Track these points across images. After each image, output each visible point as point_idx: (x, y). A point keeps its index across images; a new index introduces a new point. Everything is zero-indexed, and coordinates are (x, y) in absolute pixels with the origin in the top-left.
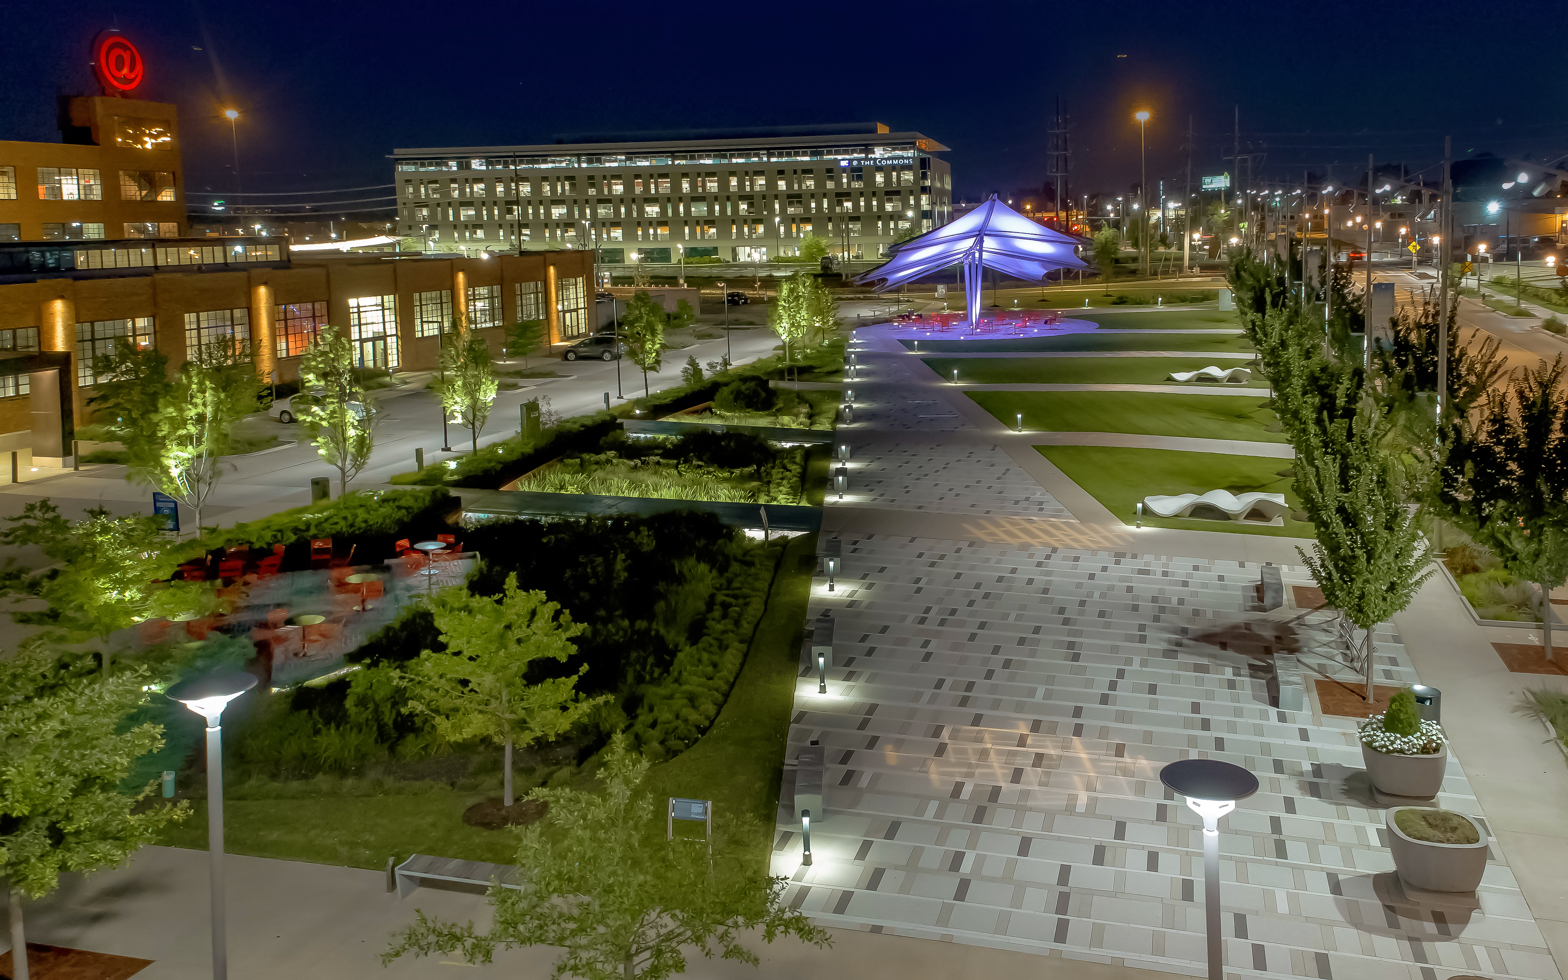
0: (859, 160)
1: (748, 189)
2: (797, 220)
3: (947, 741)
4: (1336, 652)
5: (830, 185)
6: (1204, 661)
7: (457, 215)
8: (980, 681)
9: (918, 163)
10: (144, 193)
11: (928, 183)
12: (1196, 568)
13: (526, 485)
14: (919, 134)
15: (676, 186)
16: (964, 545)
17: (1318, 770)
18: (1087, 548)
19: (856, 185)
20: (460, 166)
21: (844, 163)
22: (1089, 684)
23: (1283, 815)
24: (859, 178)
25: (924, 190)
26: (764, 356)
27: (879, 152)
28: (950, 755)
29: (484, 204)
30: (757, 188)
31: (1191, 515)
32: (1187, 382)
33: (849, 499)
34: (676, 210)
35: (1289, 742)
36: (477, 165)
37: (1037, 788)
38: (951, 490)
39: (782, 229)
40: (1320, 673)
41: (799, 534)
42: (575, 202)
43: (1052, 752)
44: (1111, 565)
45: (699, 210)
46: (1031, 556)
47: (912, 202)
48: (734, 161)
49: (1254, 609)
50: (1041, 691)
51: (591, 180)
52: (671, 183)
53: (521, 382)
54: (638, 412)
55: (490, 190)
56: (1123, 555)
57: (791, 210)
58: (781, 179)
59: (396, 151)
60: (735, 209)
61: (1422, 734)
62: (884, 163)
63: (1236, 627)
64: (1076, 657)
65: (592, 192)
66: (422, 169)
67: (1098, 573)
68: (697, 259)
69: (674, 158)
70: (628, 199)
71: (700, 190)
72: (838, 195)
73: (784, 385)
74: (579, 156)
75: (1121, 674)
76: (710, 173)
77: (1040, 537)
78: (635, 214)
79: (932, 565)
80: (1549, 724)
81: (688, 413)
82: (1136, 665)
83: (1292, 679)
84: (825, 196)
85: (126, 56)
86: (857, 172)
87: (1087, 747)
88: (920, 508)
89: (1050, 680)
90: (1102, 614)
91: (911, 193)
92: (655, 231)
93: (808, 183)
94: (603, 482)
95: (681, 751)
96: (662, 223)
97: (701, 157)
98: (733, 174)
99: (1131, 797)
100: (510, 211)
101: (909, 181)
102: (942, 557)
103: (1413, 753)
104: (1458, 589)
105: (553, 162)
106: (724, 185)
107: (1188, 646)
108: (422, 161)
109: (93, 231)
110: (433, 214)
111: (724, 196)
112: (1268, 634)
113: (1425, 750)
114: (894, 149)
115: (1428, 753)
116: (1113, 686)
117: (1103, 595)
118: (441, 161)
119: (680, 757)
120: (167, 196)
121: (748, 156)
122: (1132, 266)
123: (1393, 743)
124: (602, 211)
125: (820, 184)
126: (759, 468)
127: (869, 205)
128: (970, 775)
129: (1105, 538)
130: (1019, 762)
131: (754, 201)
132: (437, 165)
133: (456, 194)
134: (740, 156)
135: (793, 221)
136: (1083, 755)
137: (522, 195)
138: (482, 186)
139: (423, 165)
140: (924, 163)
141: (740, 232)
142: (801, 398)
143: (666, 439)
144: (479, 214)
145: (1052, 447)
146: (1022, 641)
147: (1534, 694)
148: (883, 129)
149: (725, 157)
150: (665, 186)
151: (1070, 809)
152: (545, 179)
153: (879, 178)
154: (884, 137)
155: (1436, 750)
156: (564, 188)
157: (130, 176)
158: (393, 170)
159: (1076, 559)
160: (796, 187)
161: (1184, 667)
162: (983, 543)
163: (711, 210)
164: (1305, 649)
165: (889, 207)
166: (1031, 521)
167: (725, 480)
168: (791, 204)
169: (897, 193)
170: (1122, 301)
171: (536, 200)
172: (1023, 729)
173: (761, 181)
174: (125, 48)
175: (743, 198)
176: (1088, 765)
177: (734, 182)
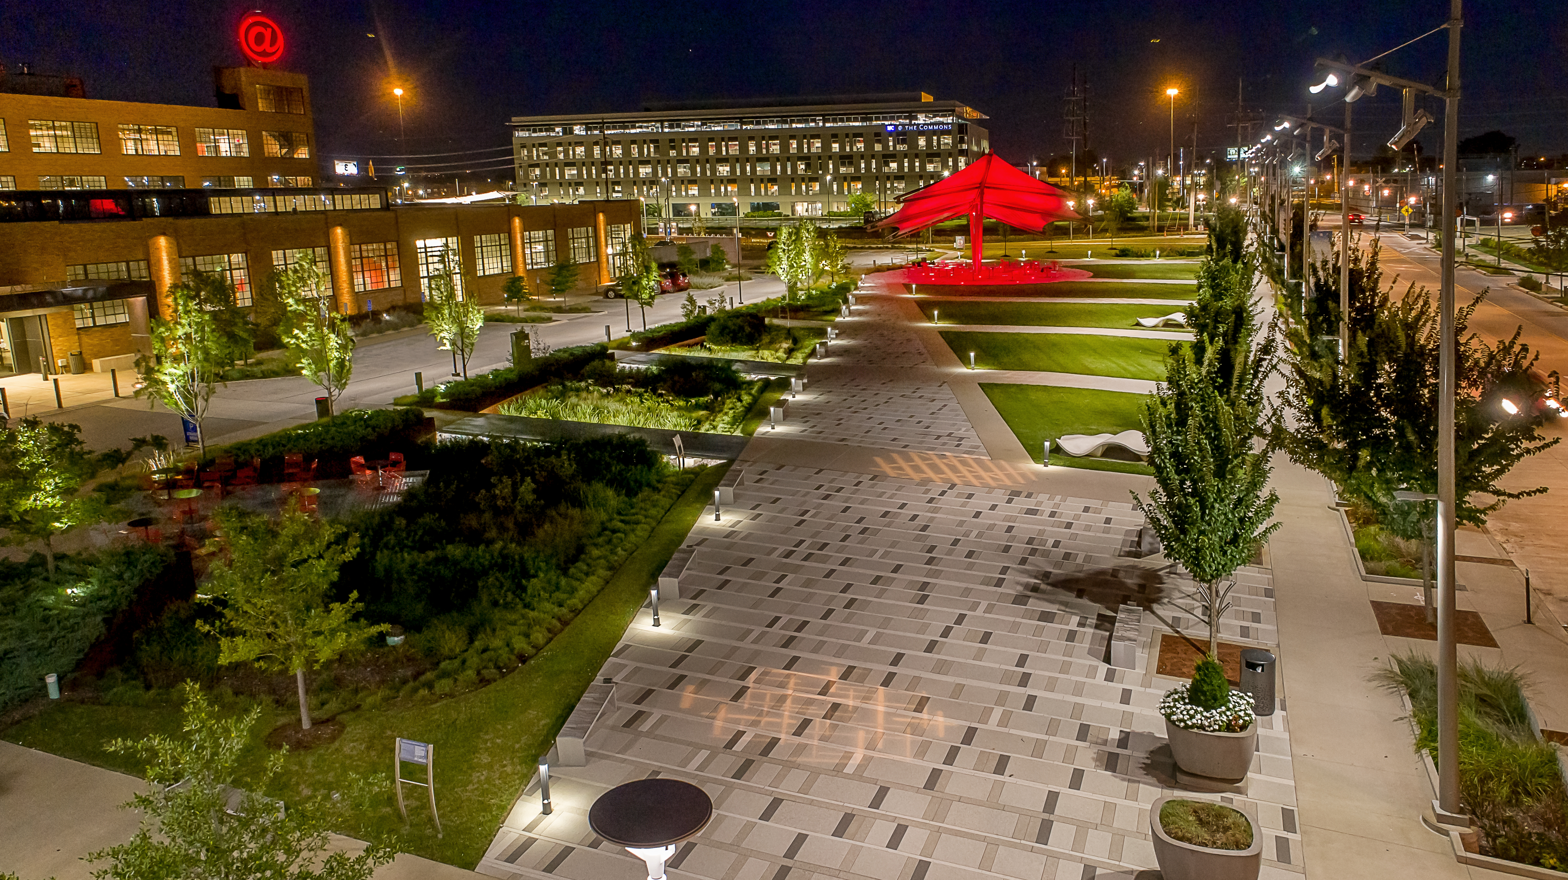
0: (904, 125)
1: (806, 151)
2: (849, 179)
3: (751, 685)
4: (1197, 604)
5: (878, 147)
6: (1053, 608)
7: (562, 174)
8: (816, 622)
9: (956, 128)
10: (284, 151)
11: (965, 147)
12: (1086, 509)
13: (506, 409)
14: (958, 103)
15: (744, 148)
16: (866, 479)
17: (1123, 741)
18: (985, 485)
19: (901, 147)
20: (565, 132)
21: (890, 128)
22: (923, 629)
23: (1065, 791)
24: (904, 142)
25: (962, 153)
26: (772, 297)
27: (921, 119)
28: (746, 702)
29: (584, 164)
30: (813, 150)
31: (1103, 455)
32: (1155, 327)
33: (780, 429)
34: (743, 170)
35: (1106, 705)
36: (578, 130)
37: (816, 742)
38: (881, 423)
39: (835, 187)
40: (1171, 627)
41: (719, 462)
42: (659, 162)
43: (851, 703)
44: (1002, 504)
45: (763, 169)
46: (927, 492)
47: (951, 164)
48: (794, 126)
49: (1129, 554)
50: (871, 633)
51: (673, 142)
52: (739, 145)
53: (555, 316)
54: (634, 344)
55: (589, 152)
56: (1017, 494)
57: (843, 170)
58: (835, 142)
59: (514, 119)
60: (794, 169)
61: (1228, 709)
62: (926, 128)
63: (1102, 572)
64: (922, 600)
65: (673, 153)
66: (534, 135)
67: (986, 511)
68: (761, 213)
69: (743, 123)
70: (703, 159)
71: (764, 151)
72: (884, 156)
73: (776, 321)
74: (662, 122)
75: (960, 619)
76: (773, 136)
77: (943, 473)
78: (708, 173)
79: (826, 497)
80: (1407, 698)
81: (679, 347)
82: (979, 612)
83: (1127, 634)
84: (873, 157)
85: (268, 34)
86: (902, 136)
87: (889, 699)
88: (843, 440)
89: (886, 623)
90: (970, 554)
91: (950, 155)
92: (726, 189)
93: (859, 145)
94: (574, 407)
95: (495, 681)
96: (731, 181)
97: (765, 123)
98: (793, 137)
99: (909, 760)
100: (605, 171)
101: (948, 144)
102: (839, 490)
103: (1214, 730)
104: (1353, 540)
105: (641, 127)
106: (785, 147)
107: (1044, 592)
108: (535, 128)
109: (244, 182)
110: (543, 173)
111: (785, 157)
112: (1131, 582)
113: (1229, 727)
114: (935, 116)
115: (1234, 731)
116: (946, 633)
117: (980, 535)
118: (550, 128)
119: (492, 686)
120: (303, 153)
121: (806, 121)
122: (1145, 223)
123: (1192, 717)
124: (682, 170)
125: (869, 146)
126: (716, 398)
127: (912, 166)
128: (755, 724)
129: (1009, 476)
130: (812, 712)
131: (812, 161)
132: (546, 130)
133: (561, 156)
134: (799, 122)
135: (845, 179)
136: (881, 708)
137: (615, 156)
138: (583, 149)
139: (535, 131)
140: (962, 129)
141: (798, 188)
142: (789, 333)
143: (647, 369)
144: (580, 173)
145: (996, 385)
146: (877, 580)
147: (1400, 662)
148: (927, 98)
149: (786, 122)
150: (734, 149)
151: (838, 770)
152: (634, 142)
153: (922, 142)
154: (927, 104)
155: (1243, 728)
156: (650, 150)
157: (274, 137)
158: (512, 135)
159: (970, 496)
160: (848, 149)
161: (1029, 615)
162: (884, 477)
163: (773, 169)
164: (1166, 600)
165: (930, 168)
166: (943, 456)
167: (679, 408)
168: (843, 164)
169: (937, 155)
170: (1124, 253)
171: (627, 161)
172: (833, 675)
173: (817, 144)
174: (266, 26)
175: (800, 159)
176: (880, 719)
177: (794, 144)
